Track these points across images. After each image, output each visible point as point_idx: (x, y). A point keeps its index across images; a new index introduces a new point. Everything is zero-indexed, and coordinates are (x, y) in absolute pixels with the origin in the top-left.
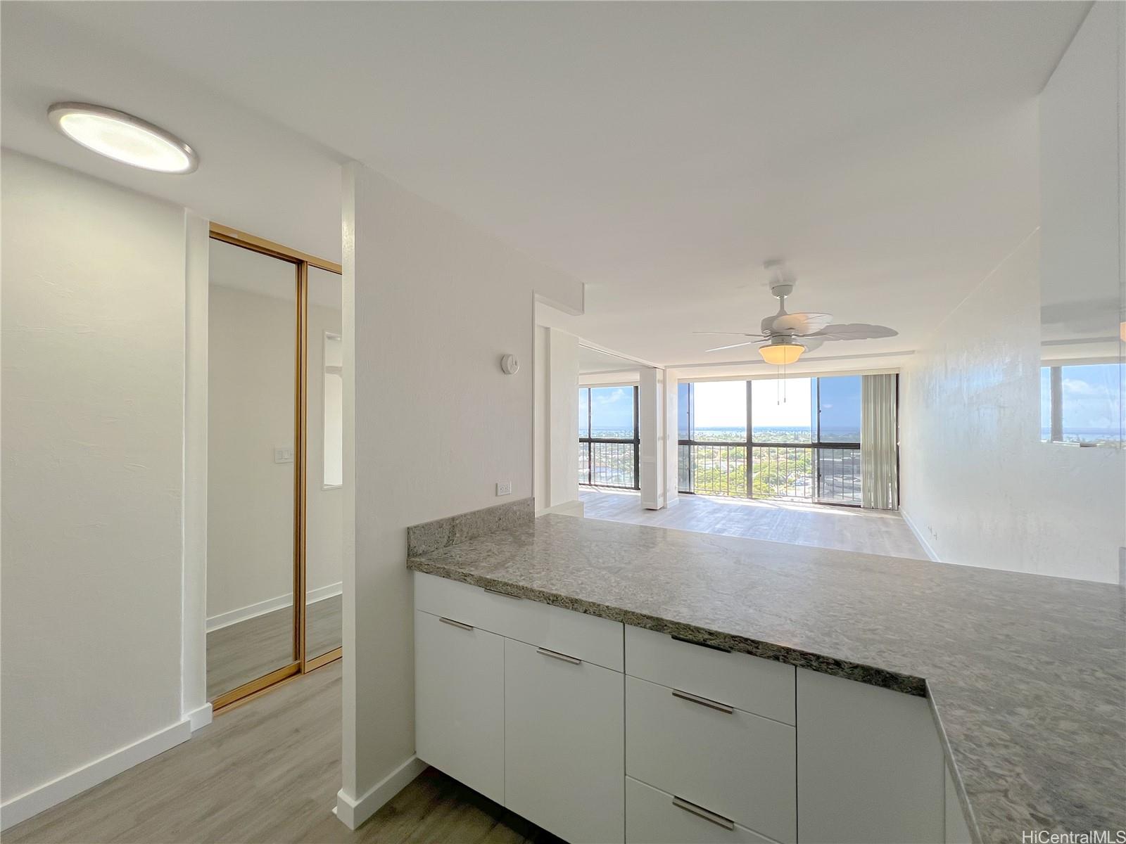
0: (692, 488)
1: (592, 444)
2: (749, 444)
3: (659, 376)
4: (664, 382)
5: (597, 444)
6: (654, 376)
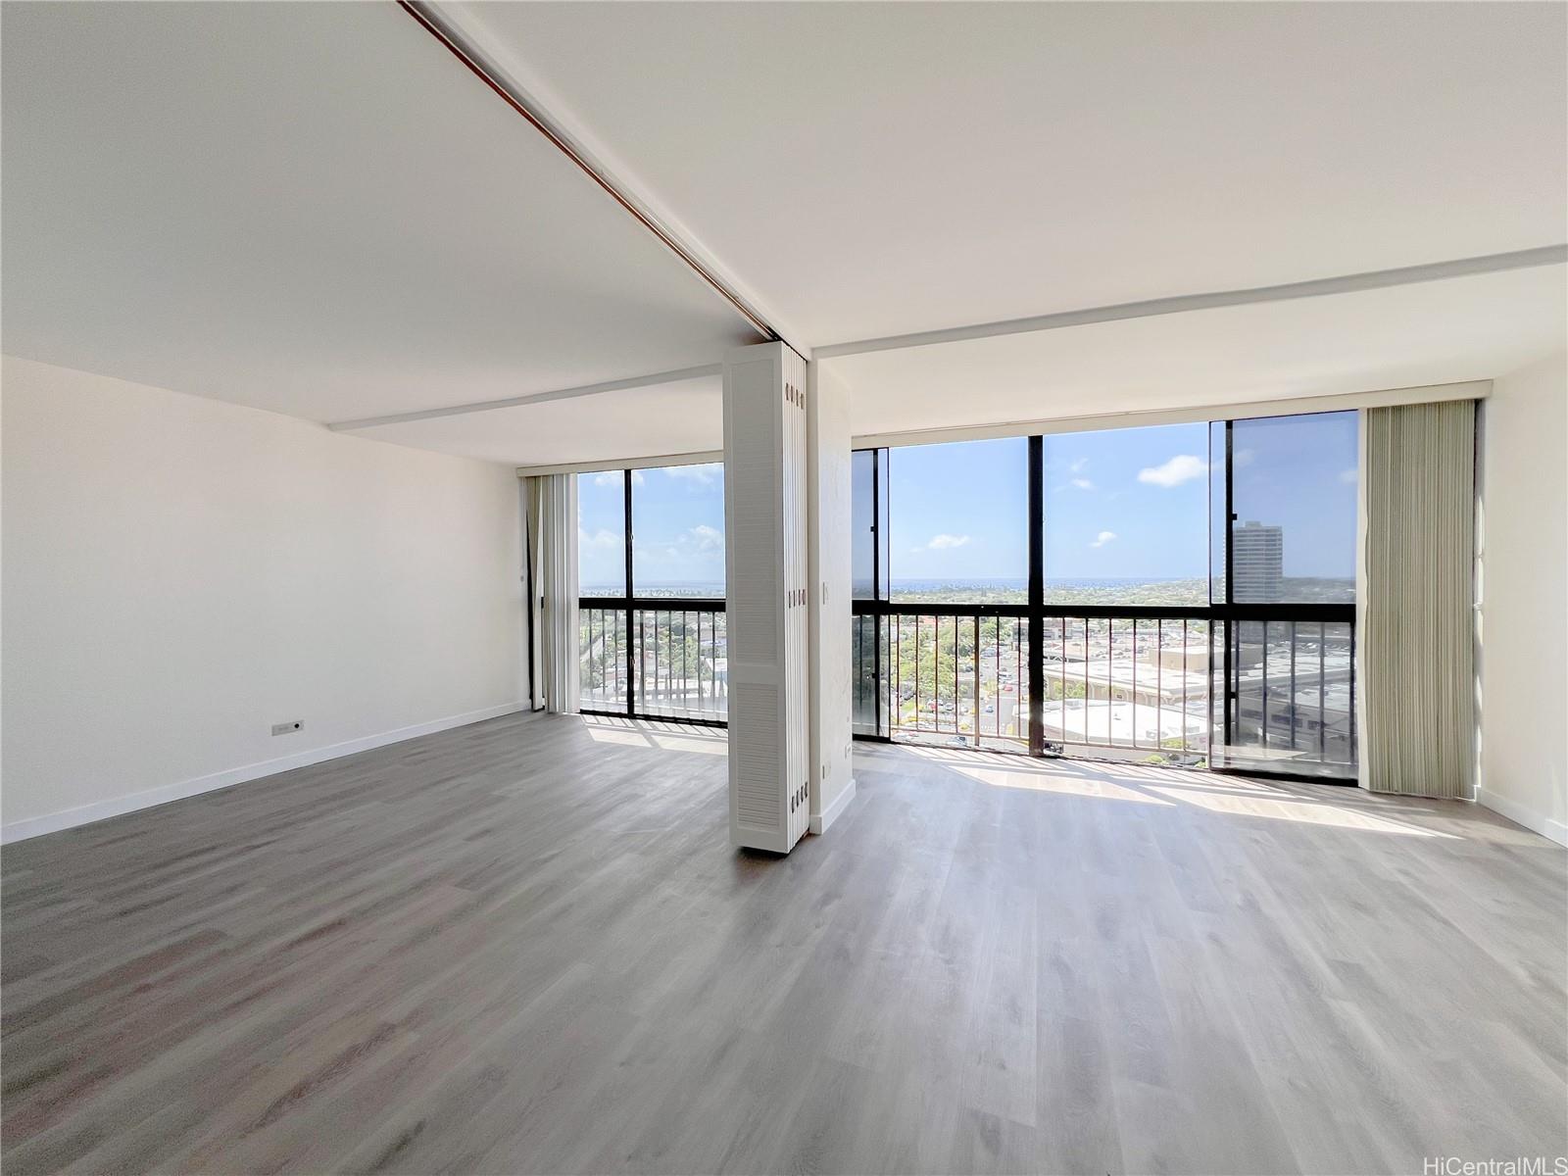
0: (884, 724)
1: (637, 613)
2: (1036, 610)
3: (791, 372)
4: (808, 402)
5: (649, 614)
6: (773, 369)
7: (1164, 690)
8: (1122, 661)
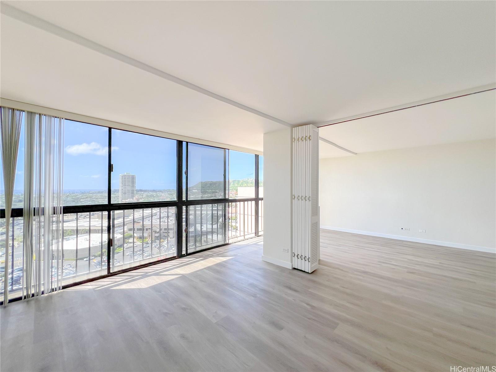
7: (104, 227)
8: (86, 219)
